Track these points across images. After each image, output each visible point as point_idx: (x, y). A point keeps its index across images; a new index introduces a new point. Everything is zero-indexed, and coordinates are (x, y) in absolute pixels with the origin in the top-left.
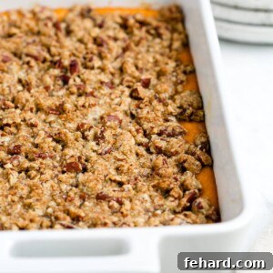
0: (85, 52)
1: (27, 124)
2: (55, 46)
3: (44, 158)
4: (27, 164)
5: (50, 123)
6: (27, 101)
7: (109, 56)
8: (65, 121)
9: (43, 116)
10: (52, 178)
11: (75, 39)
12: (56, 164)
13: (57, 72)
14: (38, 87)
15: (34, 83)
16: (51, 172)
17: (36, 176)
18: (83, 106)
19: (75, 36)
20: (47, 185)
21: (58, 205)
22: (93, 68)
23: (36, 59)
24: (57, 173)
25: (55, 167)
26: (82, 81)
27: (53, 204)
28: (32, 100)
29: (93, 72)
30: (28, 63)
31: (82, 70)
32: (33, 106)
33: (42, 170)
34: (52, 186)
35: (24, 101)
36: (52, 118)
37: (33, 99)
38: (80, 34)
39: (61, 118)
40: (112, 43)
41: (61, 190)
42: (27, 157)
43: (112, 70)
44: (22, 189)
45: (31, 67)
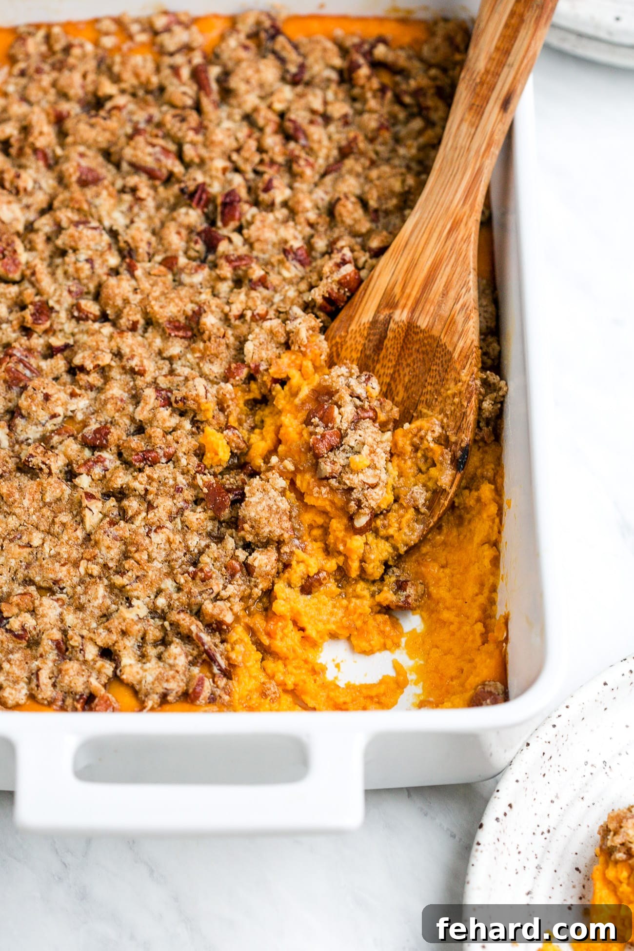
0: (257, 158)
1: (123, 368)
2: (193, 143)
3: (154, 463)
4: (121, 479)
5: (171, 359)
6: (126, 301)
7: (308, 172)
8: (202, 358)
9: (158, 342)
10: (171, 519)
11: (237, 114)
12: (182, 480)
13: (193, 216)
14: (150, 259)
15: (143, 248)
16: (169, 503)
17: (138, 513)
18: (241, 316)
19: (240, 106)
20: (158, 538)
21: (179, 589)
22: (270, 207)
23: (151, 175)
24: (181, 504)
25: (179, 490)
26: (247, 242)
27: (168, 585)
28: (135, 299)
29: (271, 217)
30: (134, 190)
31: (250, 211)
32: (139, 317)
33: (150, 497)
34: (169, 542)
35: (119, 302)
36: (176, 348)
37: (139, 297)
38: (251, 100)
39: (193, 351)
40: (317, 132)
41: (187, 548)
42: (120, 455)
43: (312, 216)
44: (108, 548)
45: (139, 200)
